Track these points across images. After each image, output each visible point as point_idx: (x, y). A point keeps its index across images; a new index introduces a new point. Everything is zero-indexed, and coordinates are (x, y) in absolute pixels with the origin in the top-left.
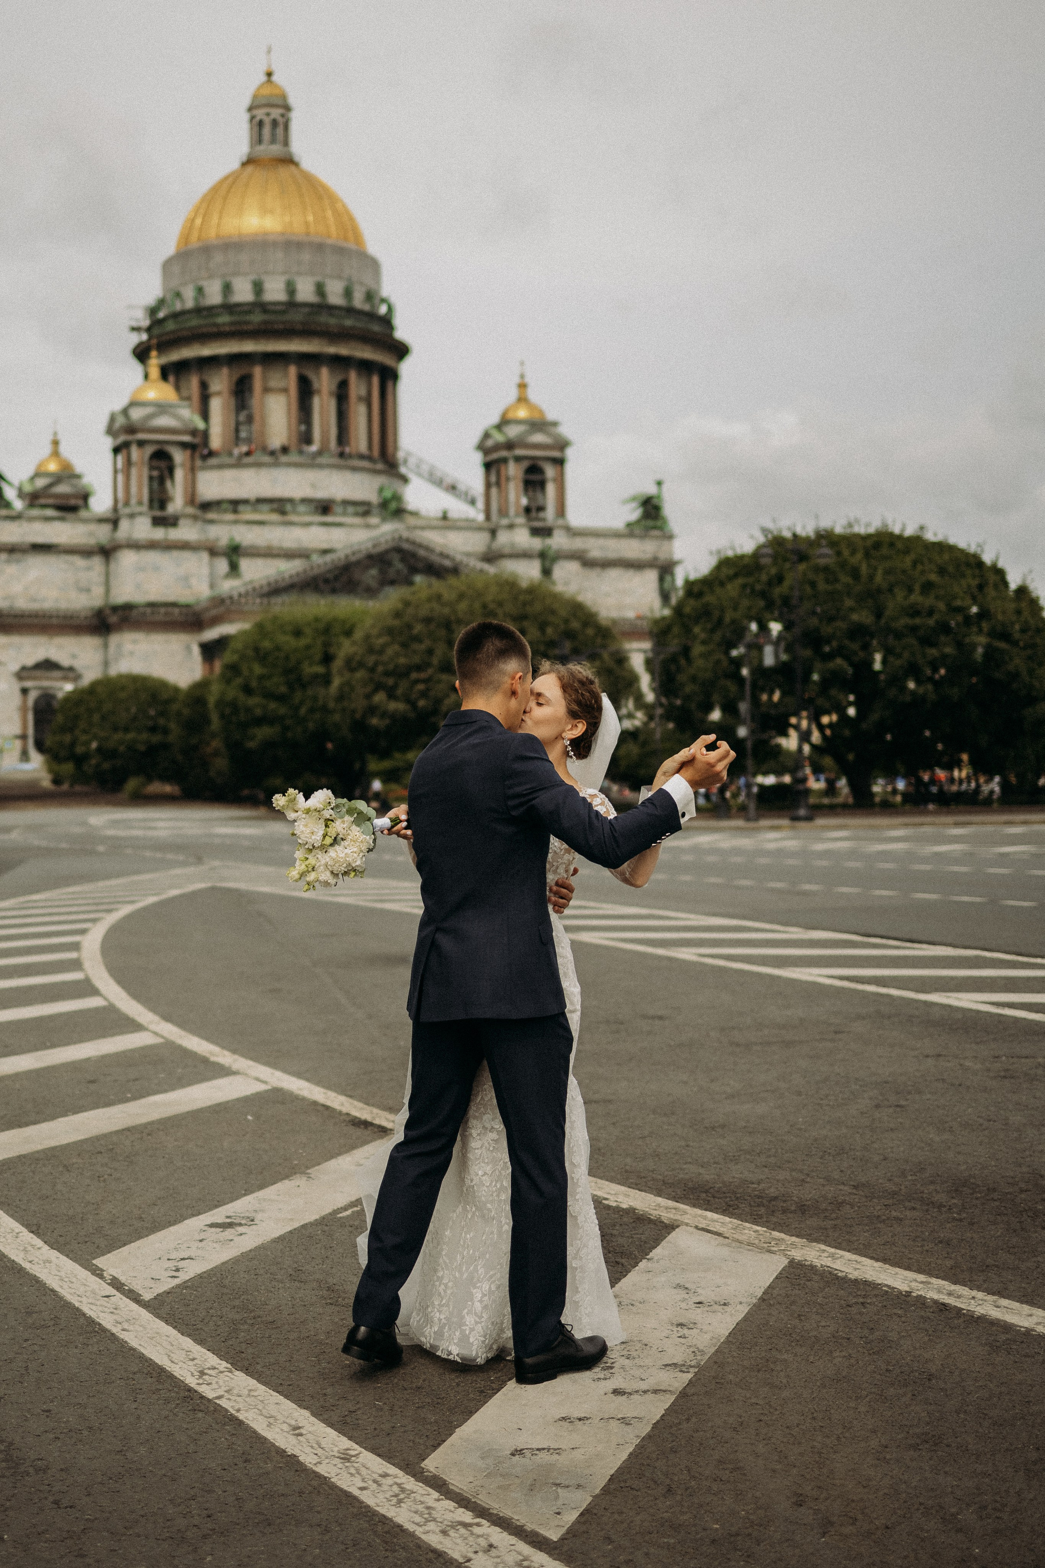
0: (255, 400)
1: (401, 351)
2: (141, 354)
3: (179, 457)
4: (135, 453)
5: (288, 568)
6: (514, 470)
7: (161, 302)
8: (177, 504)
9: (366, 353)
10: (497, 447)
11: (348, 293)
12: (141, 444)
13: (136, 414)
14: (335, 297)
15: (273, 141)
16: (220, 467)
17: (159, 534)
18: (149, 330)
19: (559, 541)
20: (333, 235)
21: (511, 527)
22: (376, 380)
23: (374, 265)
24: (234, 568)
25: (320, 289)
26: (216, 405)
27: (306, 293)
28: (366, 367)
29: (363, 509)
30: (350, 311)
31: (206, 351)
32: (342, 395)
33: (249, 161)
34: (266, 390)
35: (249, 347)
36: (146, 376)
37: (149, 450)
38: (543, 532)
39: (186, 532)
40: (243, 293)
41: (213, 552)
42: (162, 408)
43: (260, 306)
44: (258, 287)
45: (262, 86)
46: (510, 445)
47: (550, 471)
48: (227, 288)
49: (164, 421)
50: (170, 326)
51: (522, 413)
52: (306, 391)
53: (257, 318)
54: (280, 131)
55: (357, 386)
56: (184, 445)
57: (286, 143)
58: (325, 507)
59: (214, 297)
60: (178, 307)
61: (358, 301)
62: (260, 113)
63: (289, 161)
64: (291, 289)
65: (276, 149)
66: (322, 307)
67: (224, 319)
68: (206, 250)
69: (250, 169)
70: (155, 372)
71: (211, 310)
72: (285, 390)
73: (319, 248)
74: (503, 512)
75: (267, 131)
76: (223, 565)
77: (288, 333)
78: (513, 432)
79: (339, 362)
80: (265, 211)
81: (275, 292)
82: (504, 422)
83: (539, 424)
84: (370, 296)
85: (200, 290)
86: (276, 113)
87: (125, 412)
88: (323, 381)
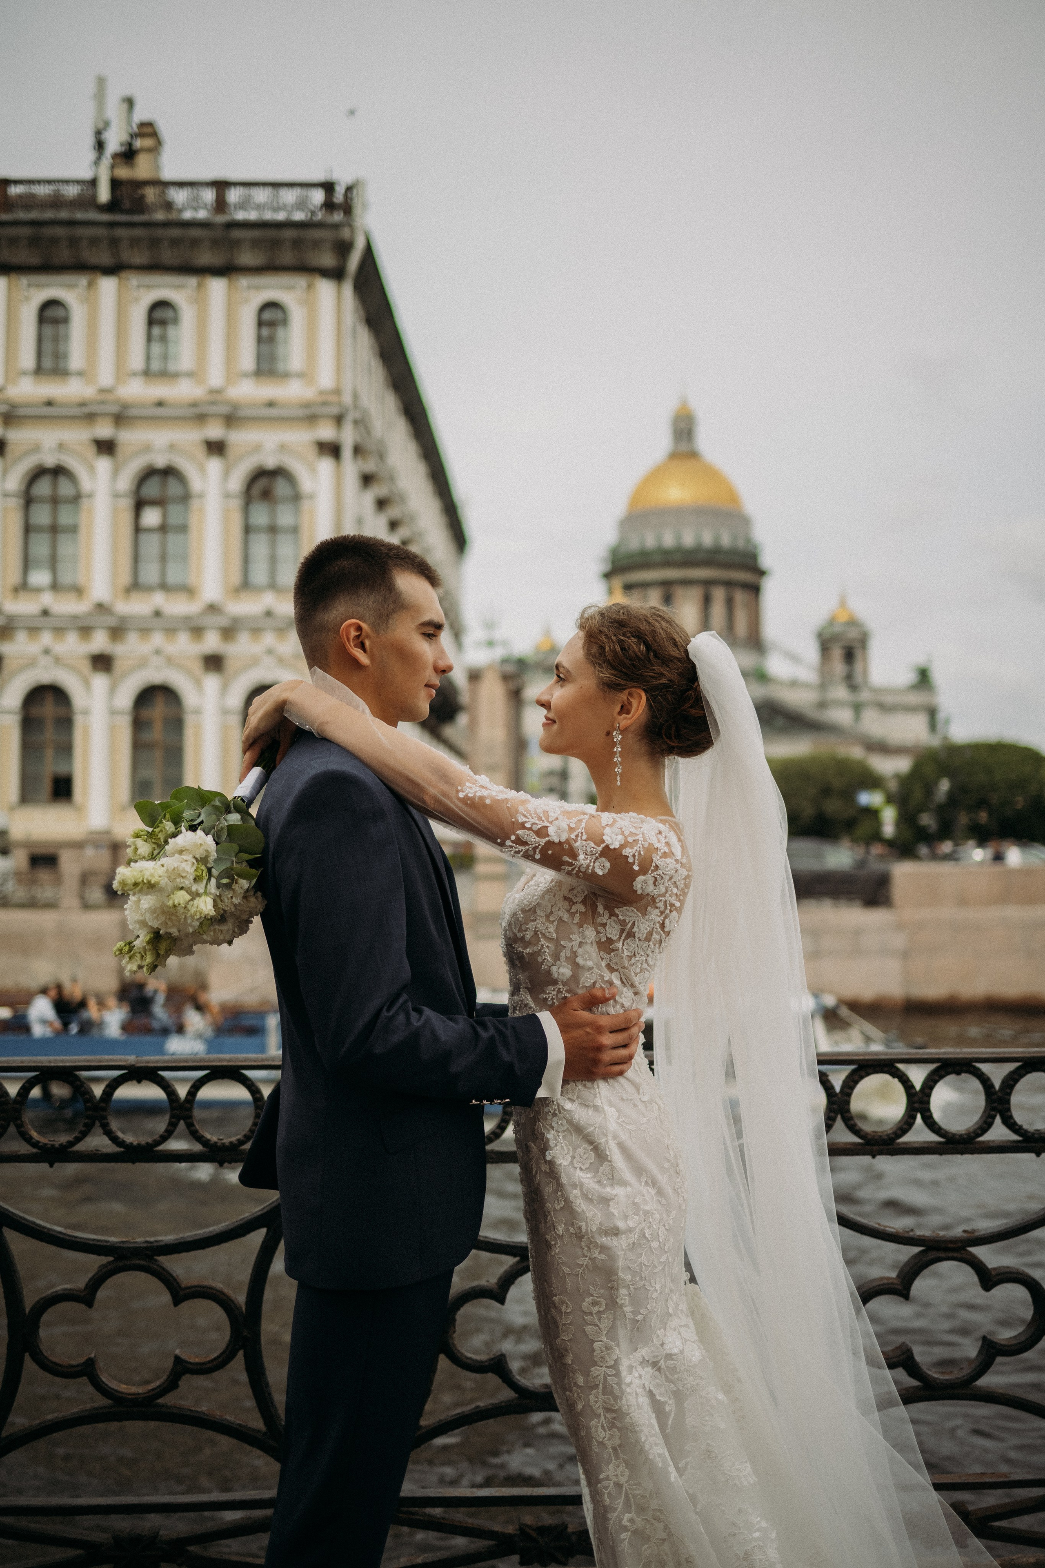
1: (763, 574)
6: (838, 653)
9: (742, 576)
10: (829, 638)
11: (734, 539)
14: (726, 541)
19: (865, 696)
20: (724, 503)
21: (836, 687)
22: (750, 593)
23: (748, 521)
25: (717, 538)
27: (708, 540)
28: (744, 586)
30: (734, 551)
31: (645, 576)
32: (730, 603)
33: (673, 455)
35: (673, 574)
36: (611, 590)
38: (856, 689)
40: (669, 541)
43: (678, 549)
44: (678, 538)
45: (680, 408)
46: (837, 636)
47: (860, 652)
48: (659, 539)
50: (624, 560)
51: (843, 617)
52: (707, 601)
53: (677, 556)
54: (690, 435)
57: (693, 441)
59: (651, 543)
60: (629, 549)
61: (741, 544)
62: (680, 426)
63: (694, 454)
64: (698, 538)
65: (688, 448)
66: (717, 549)
67: (657, 557)
68: (645, 515)
69: (673, 461)
70: (617, 588)
71: (649, 552)
72: (694, 600)
73: (717, 512)
74: (831, 677)
77: (695, 565)
78: (838, 629)
79: (729, 584)
80: (681, 487)
81: (689, 540)
82: (832, 622)
83: (853, 623)
84: (748, 540)
85: (642, 541)
86: (689, 425)
88: (719, 594)
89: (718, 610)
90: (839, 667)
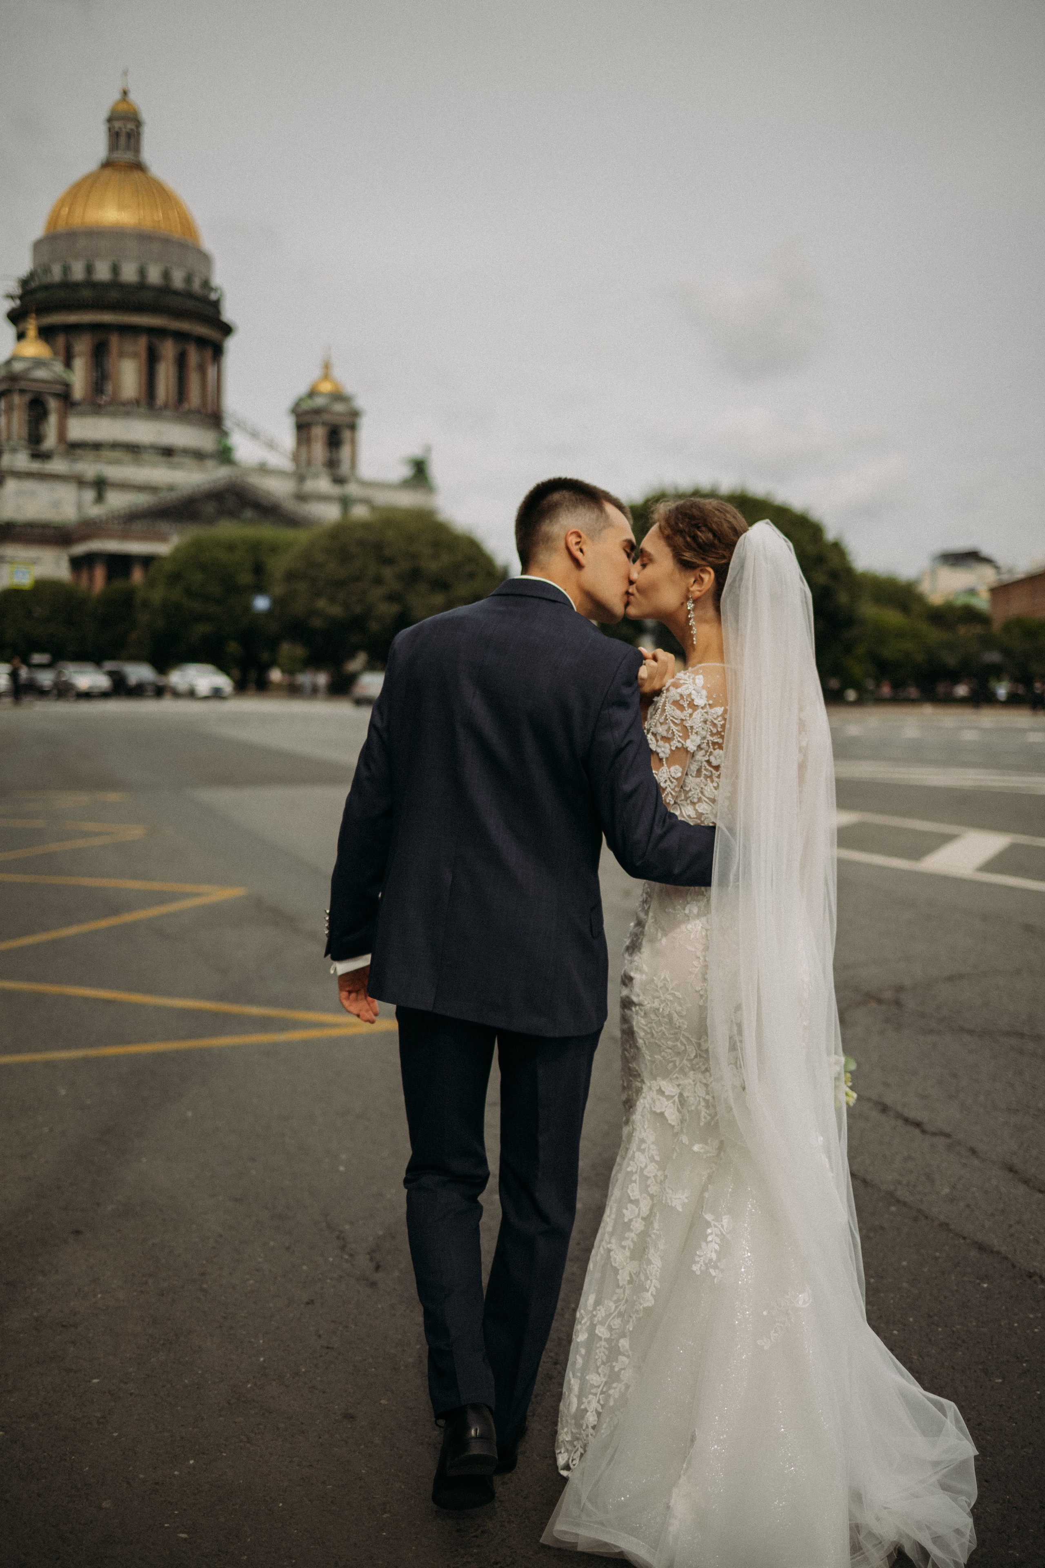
0: (112, 361)
1: (227, 330)
2: (15, 317)
3: (53, 404)
4: (17, 399)
5: (142, 500)
6: (319, 432)
7: (32, 275)
8: (50, 441)
9: (201, 330)
10: (307, 413)
11: (188, 279)
12: (22, 391)
13: (18, 367)
14: (178, 282)
15: (128, 148)
16: (83, 414)
17: (36, 466)
18: (21, 298)
19: (352, 489)
20: (177, 233)
21: (316, 476)
22: (209, 354)
23: (205, 259)
24: (100, 498)
25: (166, 275)
26: (79, 364)
27: (154, 276)
28: (202, 342)
29: (198, 455)
30: (188, 295)
31: (72, 318)
32: (181, 362)
33: (107, 164)
34: (121, 355)
35: (107, 318)
36: (21, 336)
37: (27, 398)
38: (339, 480)
39: (58, 466)
40: (103, 273)
41: (80, 482)
42: (38, 363)
43: (115, 284)
44: (115, 269)
45: (117, 104)
46: (317, 411)
47: (346, 434)
48: (89, 269)
49: (40, 373)
50: (40, 296)
51: (326, 387)
52: (152, 357)
53: (114, 295)
54: (132, 140)
55: (193, 357)
56: (57, 396)
57: (137, 150)
58: (168, 452)
59: (78, 273)
60: (48, 279)
61: (196, 286)
62: (117, 125)
63: (138, 166)
64: (142, 272)
65: (128, 156)
66: (166, 290)
67: (86, 294)
68: (72, 235)
69: (107, 172)
70: (32, 332)
71: (76, 286)
72: (135, 355)
73: (166, 241)
74: (309, 463)
75: (123, 140)
76: (89, 495)
77: (140, 308)
78: (320, 401)
79: (181, 337)
80: (121, 207)
81: (129, 274)
82: (312, 394)
83: (339, 397)
84: (206, 284)
85: (66, 270)
86: (130, 126)
87: (8, 363)
88: (168, 350)
89: (166, 373)
90: (319, 450)
